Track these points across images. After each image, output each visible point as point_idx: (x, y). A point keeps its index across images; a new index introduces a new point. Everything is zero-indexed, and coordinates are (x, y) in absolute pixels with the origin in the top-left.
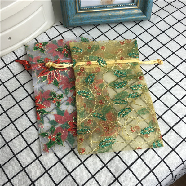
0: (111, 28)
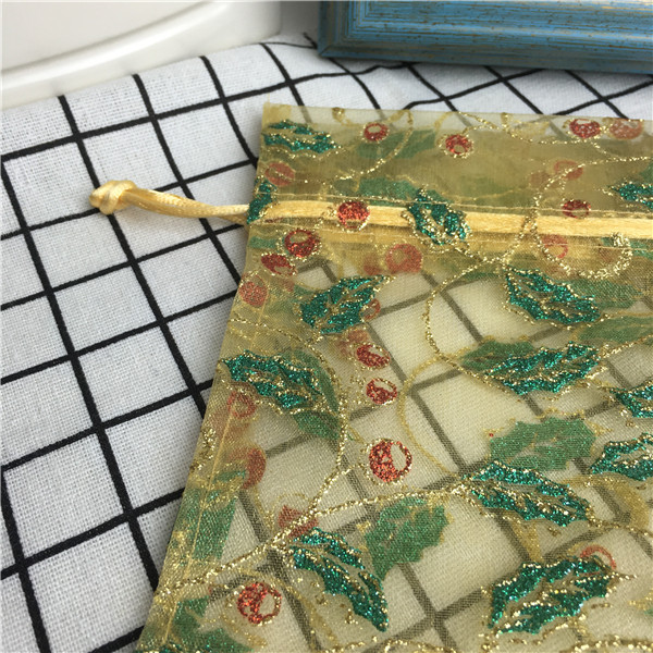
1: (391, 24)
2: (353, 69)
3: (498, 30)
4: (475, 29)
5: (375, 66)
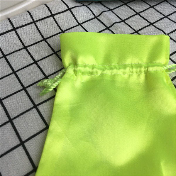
0: (149, 7)
5: (91, 3)
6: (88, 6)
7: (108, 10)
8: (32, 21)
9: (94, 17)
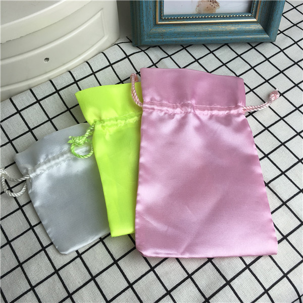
0: (210, 52)
1: (154, 40)
2: (143, 49)
3: (182, 39)
4: (176, 39)
5: (150, 47)
6: (145, 51)
7: (167, 56)
8: (92, 72)
9: (152, 64)
